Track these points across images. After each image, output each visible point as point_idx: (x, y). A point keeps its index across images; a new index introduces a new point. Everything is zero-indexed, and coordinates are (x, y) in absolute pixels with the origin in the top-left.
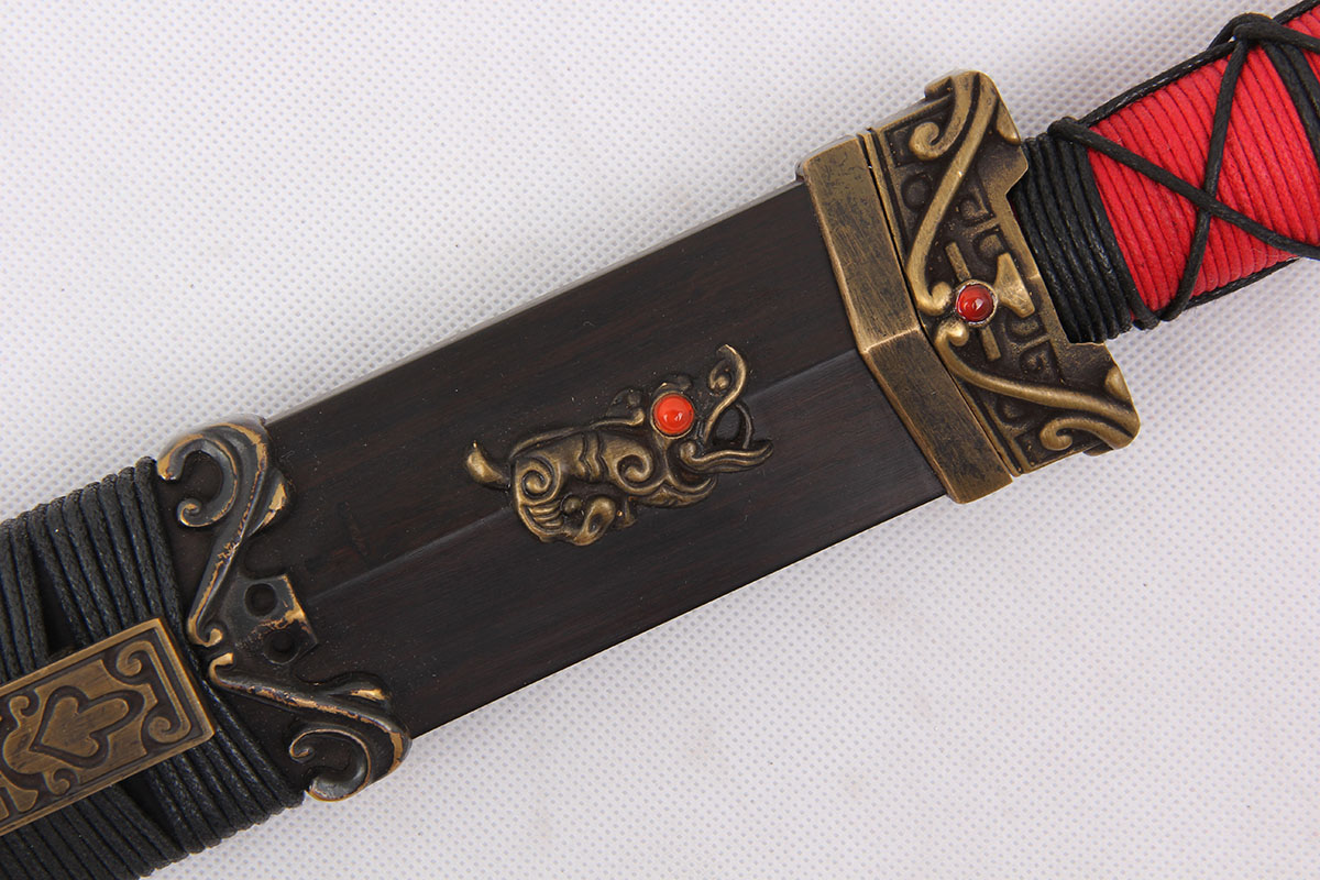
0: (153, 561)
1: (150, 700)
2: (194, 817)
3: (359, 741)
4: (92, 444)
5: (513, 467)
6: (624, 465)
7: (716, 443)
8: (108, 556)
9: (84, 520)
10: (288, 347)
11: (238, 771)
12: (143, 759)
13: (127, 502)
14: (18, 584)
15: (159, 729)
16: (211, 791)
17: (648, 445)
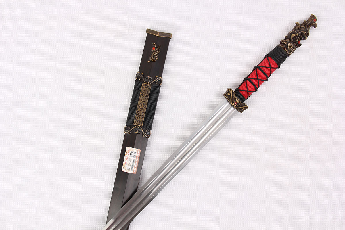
1: (147, 87)
5: (150, 60)
6: (155, 54)
7: (157, 48)
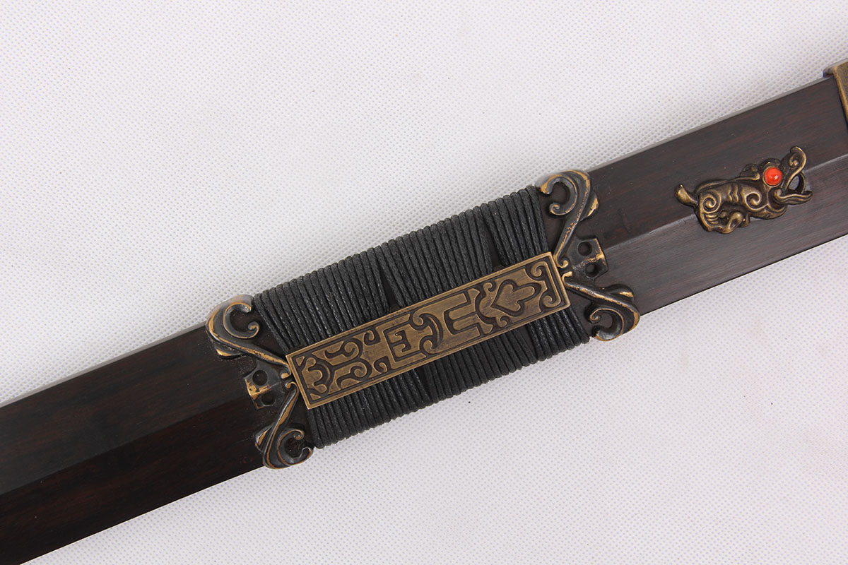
0: (538, 230)
1: (545, 288)
2: (545, 344)
3: (620, 315)
4: (493, 182)
5: (699, 196)
6: (750, 198)
7: (790, 191)
8: (518, 226)
9: (508, 210)
10: (581, 143)
11: (567, 326)
12: (539, 314)
13: (527, 203)
14: (479, 236)
15: (548, 301)
16: (554, 333)
17: (760, 190)
